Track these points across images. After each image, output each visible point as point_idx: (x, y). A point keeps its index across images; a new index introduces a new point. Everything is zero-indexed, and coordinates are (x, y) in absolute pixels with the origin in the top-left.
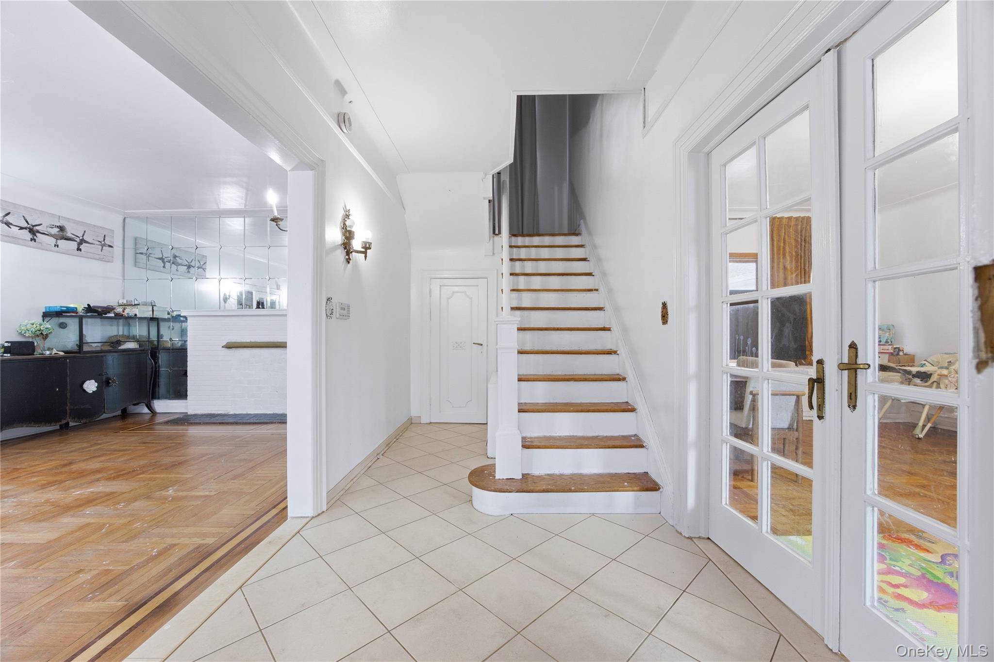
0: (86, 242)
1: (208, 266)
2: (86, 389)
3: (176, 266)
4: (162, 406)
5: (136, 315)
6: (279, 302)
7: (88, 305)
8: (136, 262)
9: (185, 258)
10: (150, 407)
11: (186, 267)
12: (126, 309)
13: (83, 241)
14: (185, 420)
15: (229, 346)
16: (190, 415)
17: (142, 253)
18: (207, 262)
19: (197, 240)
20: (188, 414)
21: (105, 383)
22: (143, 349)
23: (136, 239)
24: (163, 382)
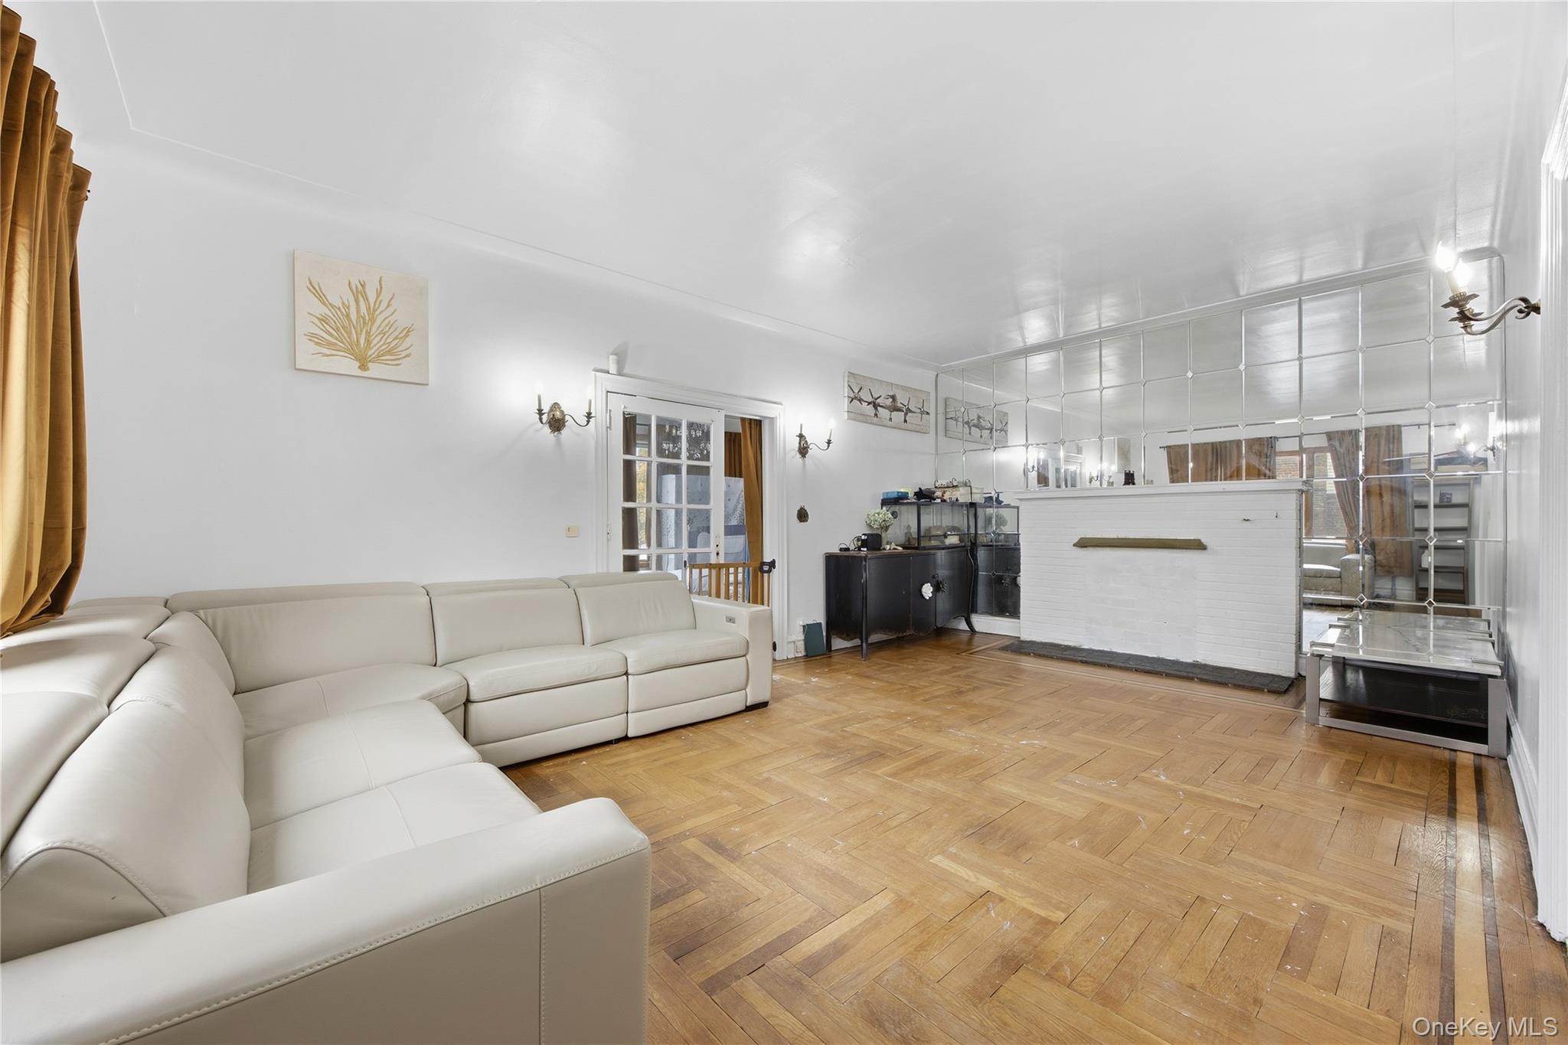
0: (911, 411)
1: (1010, 428)
2: (924, 594)
3: (979, 431)
4: (983, 623)
5: (957, 500)
6: (1080, 474)
7: (920, 489)
8: (946, 430)
9: (988, 419)
10: (969, 623)
11: (989, 431)
12: (947, 493)
13: (909, 410)
14: (1020, 647)
15: (1083, 544)
16: (1022, 641)
17: (951, 418)
18: (1009, 422)
19: (995, 392)
20: (1021, 639)
21: (937, 588)
22: (963, 544)
23: (946, 400)
24: (982, 591)
